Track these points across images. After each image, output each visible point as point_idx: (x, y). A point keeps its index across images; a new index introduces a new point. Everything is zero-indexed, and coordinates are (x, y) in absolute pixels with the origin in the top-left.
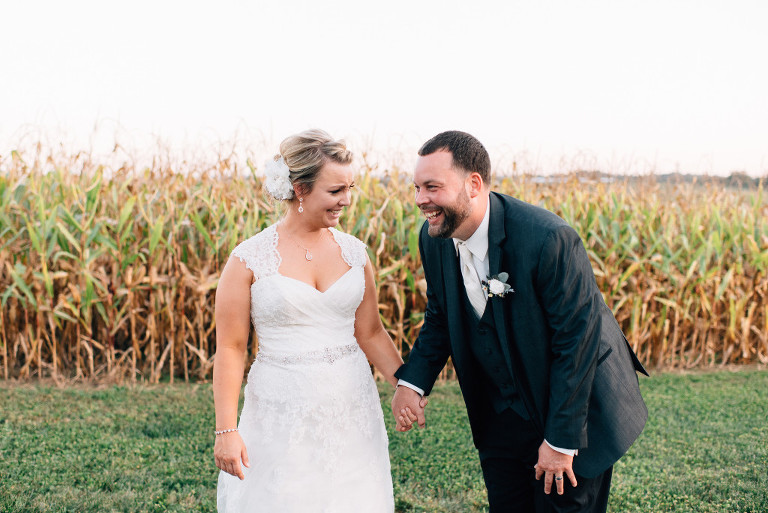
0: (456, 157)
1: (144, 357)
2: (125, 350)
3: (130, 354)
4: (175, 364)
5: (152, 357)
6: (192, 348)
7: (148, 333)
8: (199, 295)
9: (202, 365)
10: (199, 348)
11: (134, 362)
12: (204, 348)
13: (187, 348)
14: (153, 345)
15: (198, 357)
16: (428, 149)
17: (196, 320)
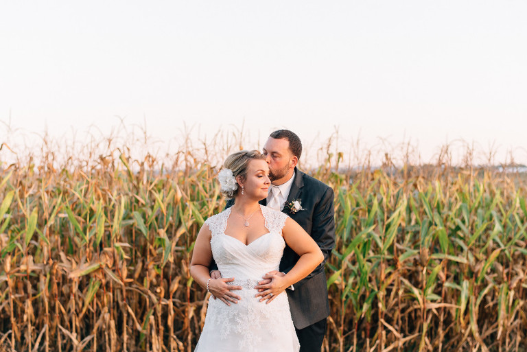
0: (290, 144)
1: (23, 338)
2: (4, 332)
3: (10, 336)
4: (50, 346)
5: (29, 339)
6: (66, 332)
7: (25, 317)
8: (71, 281)
9: (75, 347)
10: (71, 332)
11: (13, 343)
12: (76, 331)
13: (60, 330)
14: (30, 328)
15: (71, 340)
16: (278, 135)
17: (69, 305)
